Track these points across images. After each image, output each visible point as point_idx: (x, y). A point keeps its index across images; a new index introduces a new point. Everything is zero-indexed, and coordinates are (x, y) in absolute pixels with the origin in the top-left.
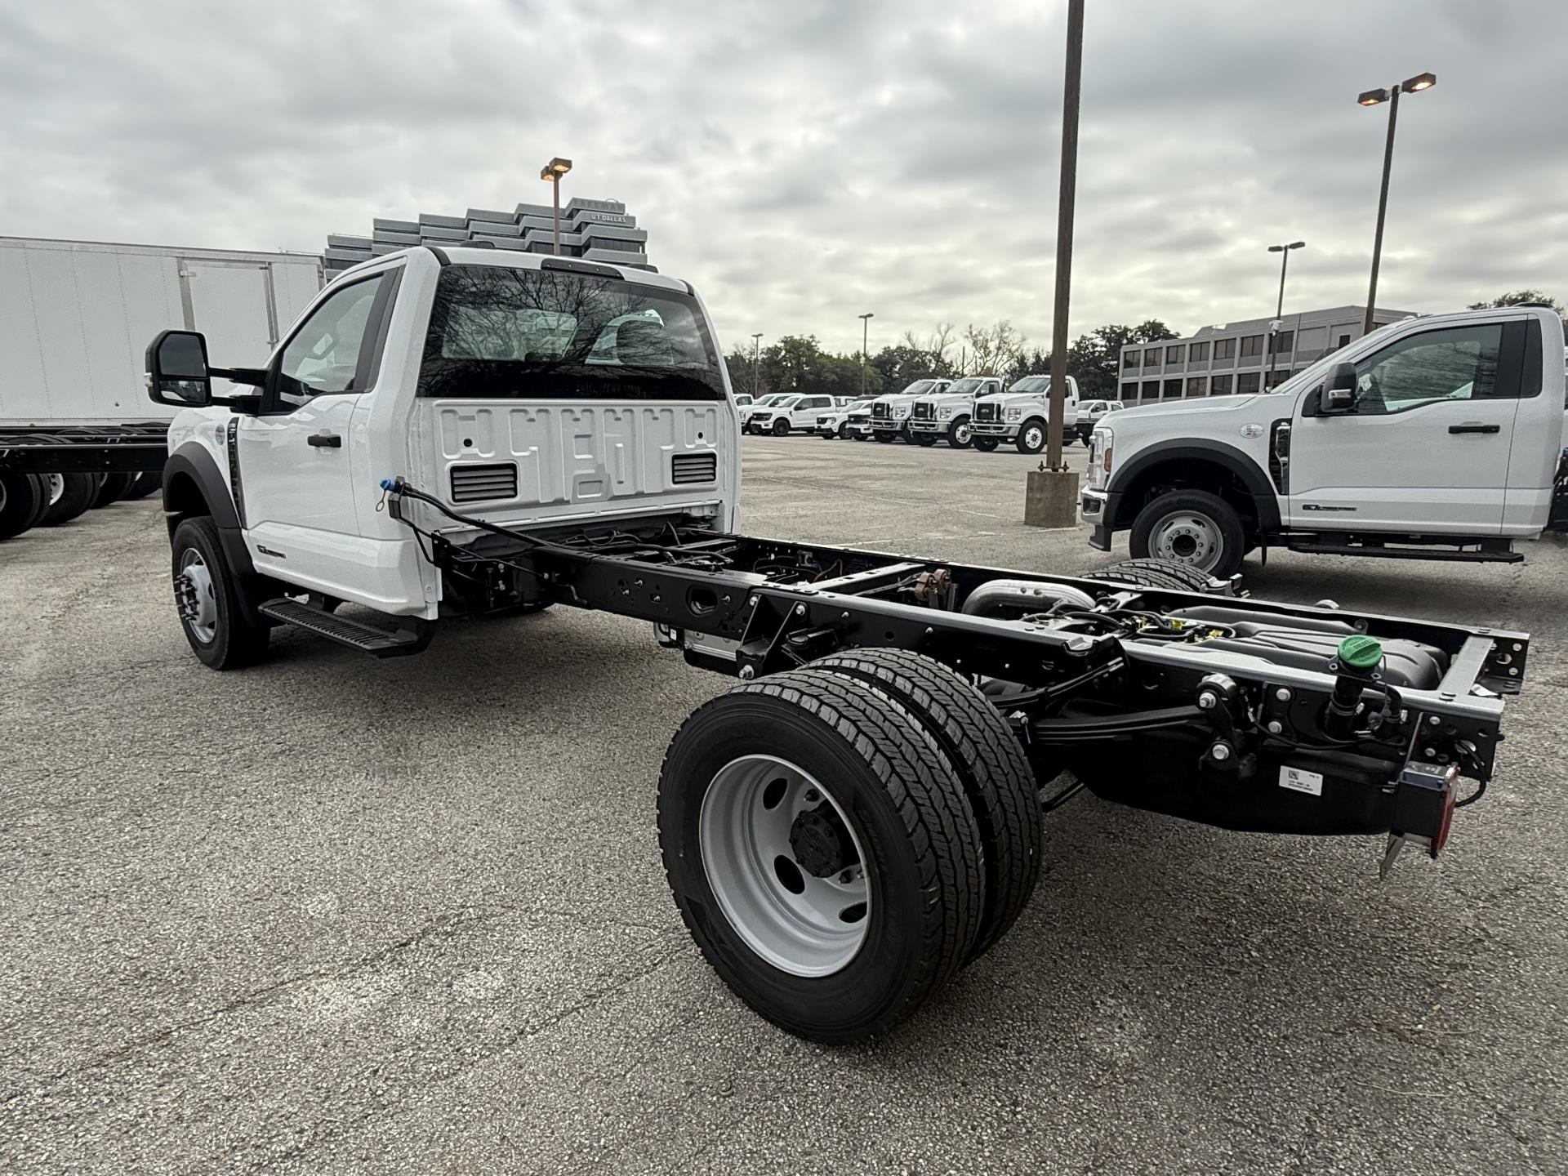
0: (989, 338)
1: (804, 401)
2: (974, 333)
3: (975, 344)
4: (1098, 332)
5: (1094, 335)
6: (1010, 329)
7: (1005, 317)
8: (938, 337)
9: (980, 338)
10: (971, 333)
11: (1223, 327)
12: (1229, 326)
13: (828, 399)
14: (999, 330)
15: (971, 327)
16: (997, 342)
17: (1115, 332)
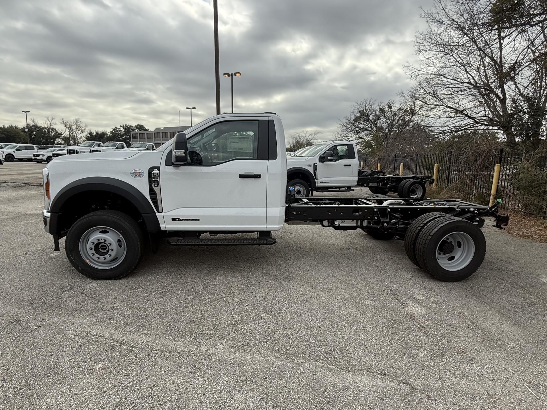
0: (72, 124)
1: (20, 147)
2: (65, 122)
3: (65, 126)
4: (121, 126)
5: (120, 127)
6: (80, 122)
7: (77, 117)
8: (48, 122)
9: (68, 124)
10: (63, 122)
11: (163, 128)
12: (164, 128)
13: (33, 146)
14: (75, 122)
15: (63, 119)
16: (75, 126)
17: (127, 127)
